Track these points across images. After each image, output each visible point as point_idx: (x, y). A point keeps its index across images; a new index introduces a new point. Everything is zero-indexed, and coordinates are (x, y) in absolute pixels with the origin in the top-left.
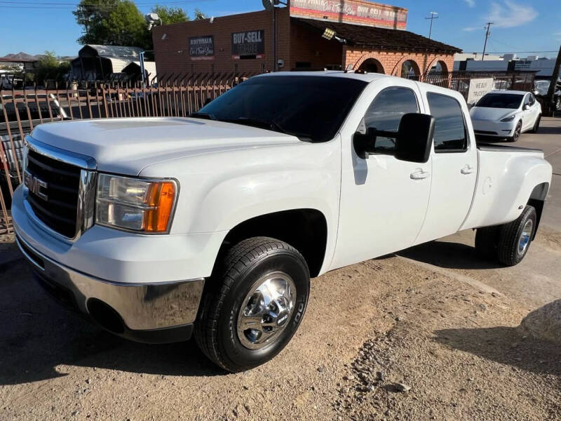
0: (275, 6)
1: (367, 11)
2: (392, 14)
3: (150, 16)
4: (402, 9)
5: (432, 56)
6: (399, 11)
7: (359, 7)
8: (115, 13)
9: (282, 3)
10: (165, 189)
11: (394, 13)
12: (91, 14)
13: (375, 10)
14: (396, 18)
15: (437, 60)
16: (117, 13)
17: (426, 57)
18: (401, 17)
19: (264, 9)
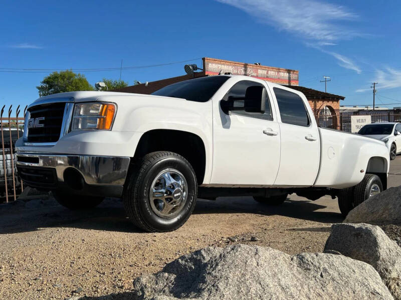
0: (194, 71)
1: (265, 73)
2: (286, 75)
3: (98, 84)
4: (294, 71)
5: (320, 102)
6: (291, 72)
7: (259, 70)
8: (70, 87)
9: (199, 69)
10: (110, 108)
11: (288, 74)
12: (51, 88)
13: (272, 72)
14: (289, 78)
15: (325, 105)
16: (72, 86)
17: (315, 103)
18: (293, 76)
19: (186, 74)
